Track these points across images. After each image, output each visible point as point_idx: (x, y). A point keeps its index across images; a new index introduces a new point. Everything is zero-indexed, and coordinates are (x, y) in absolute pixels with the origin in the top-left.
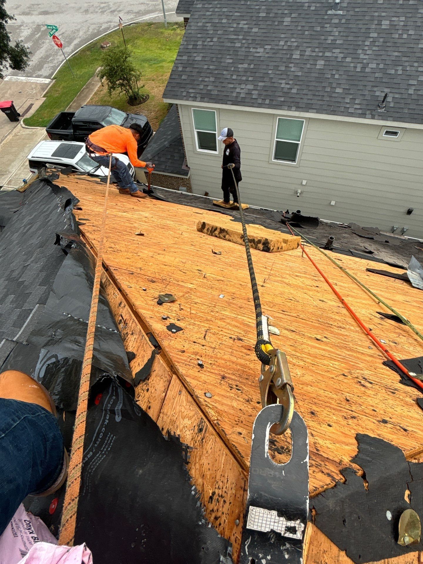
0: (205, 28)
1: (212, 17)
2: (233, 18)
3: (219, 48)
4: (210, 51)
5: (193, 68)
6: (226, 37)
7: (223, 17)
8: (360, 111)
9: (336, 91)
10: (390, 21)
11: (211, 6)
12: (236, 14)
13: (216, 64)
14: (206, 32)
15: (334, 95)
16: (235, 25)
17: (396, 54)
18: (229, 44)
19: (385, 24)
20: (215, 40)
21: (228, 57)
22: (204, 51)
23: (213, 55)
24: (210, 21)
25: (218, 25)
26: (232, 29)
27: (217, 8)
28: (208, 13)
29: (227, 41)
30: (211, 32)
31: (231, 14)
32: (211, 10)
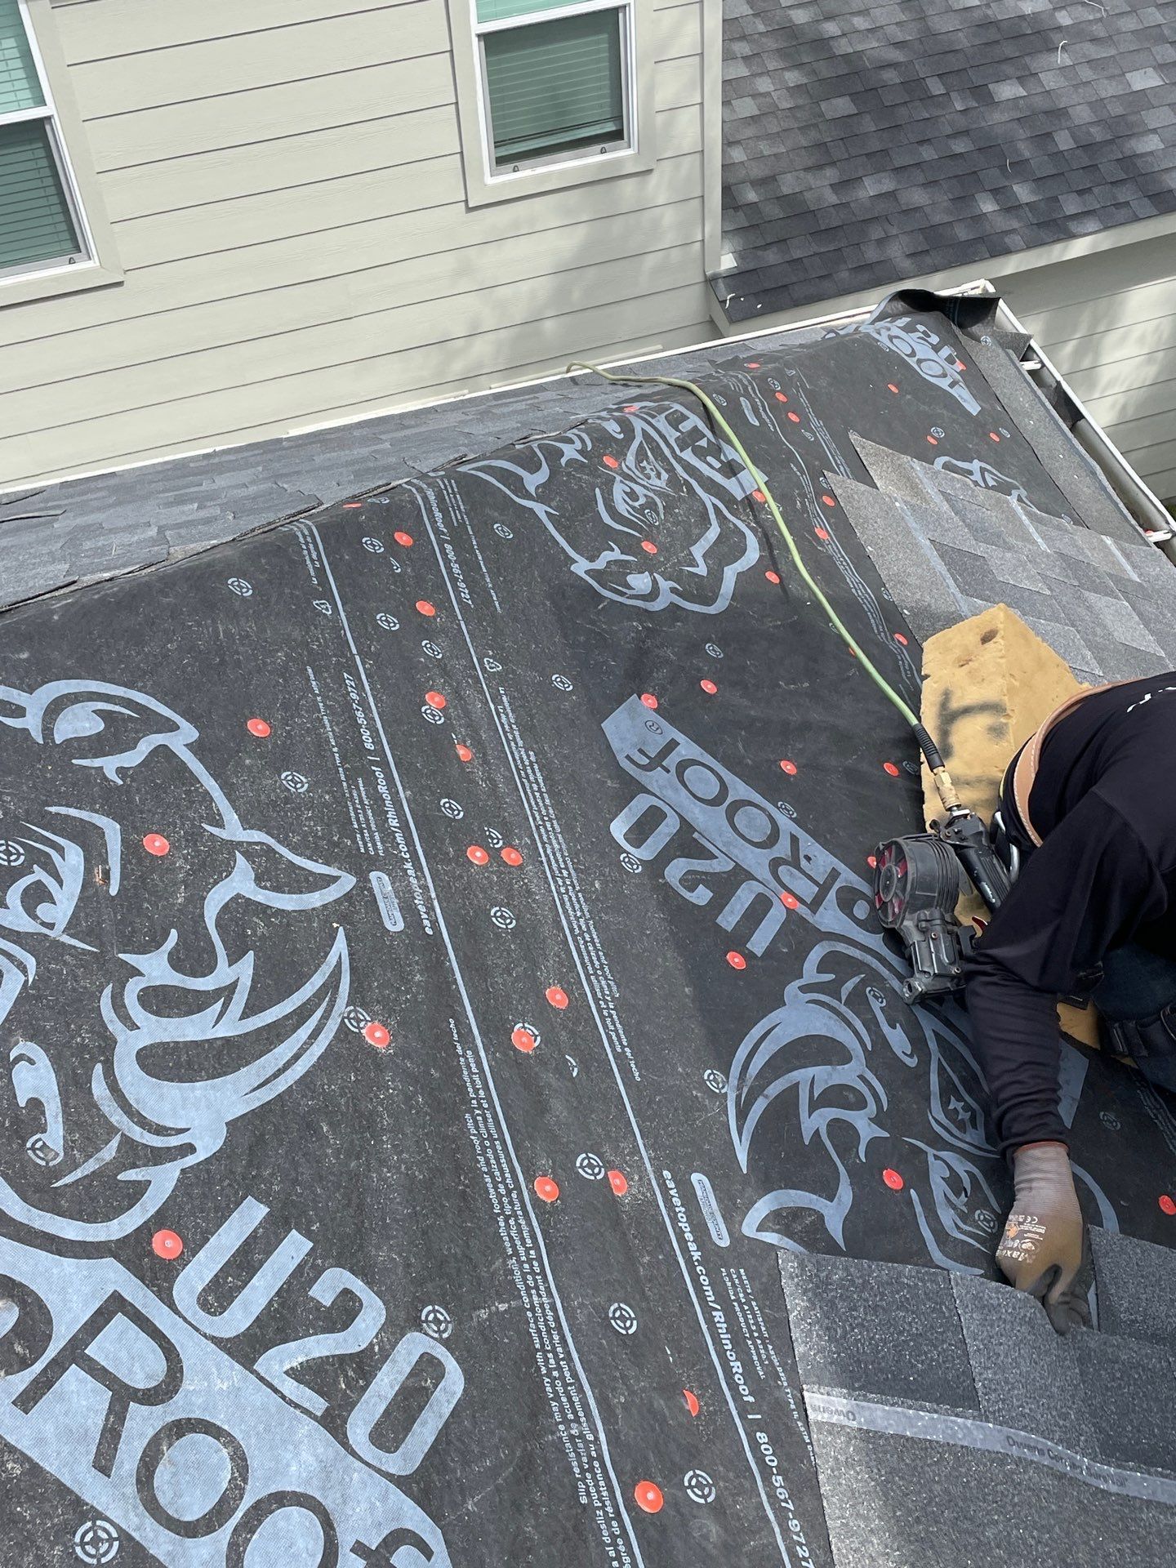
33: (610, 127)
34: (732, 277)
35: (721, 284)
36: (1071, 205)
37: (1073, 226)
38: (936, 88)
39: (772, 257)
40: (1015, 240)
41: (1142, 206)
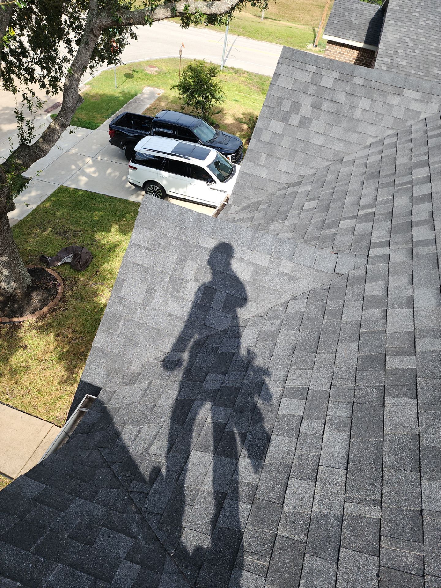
0: (403, 40)
1: (409, 33)
2: (431, 38)
3: (424, 59)
4: (415, 60)
5: (400, 70)
6: (429, 52)
7: (420, 36)
11: (404, 25)
12: (433, 36)
13: (425, 71)
14: (406, 44)
16: (435, 45)
18: (434, 58)
20: (417, 51)
21: (435, 68)
22: (407, 58)
23: (418, 64)
24: (408, 36)
25: (416, 41)
26: (433, 47)
27: (411, 27)
28: (402, 29)
29: (430, 55)
30: (412, 45)
31: (428, 35)
32: (406, 28)
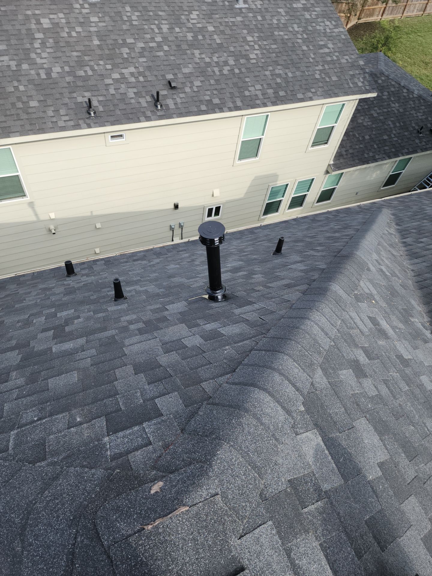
8: (72, 123)
9: (31, 106)
10: (50, 19)
15: (30, 110)
17: (75, 54)
19: (46, 23)
33: (326, 142)
34: (333, 165)
35: (331, 166)
36: (377, 157)
37: (378, 160)
38: (357, 136)
39: (338, 162)
40: (370, 162)
41: (387, 158)
